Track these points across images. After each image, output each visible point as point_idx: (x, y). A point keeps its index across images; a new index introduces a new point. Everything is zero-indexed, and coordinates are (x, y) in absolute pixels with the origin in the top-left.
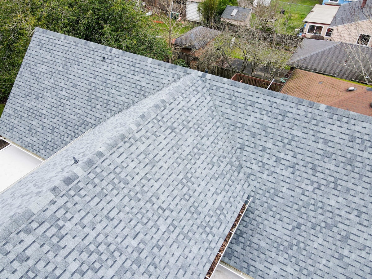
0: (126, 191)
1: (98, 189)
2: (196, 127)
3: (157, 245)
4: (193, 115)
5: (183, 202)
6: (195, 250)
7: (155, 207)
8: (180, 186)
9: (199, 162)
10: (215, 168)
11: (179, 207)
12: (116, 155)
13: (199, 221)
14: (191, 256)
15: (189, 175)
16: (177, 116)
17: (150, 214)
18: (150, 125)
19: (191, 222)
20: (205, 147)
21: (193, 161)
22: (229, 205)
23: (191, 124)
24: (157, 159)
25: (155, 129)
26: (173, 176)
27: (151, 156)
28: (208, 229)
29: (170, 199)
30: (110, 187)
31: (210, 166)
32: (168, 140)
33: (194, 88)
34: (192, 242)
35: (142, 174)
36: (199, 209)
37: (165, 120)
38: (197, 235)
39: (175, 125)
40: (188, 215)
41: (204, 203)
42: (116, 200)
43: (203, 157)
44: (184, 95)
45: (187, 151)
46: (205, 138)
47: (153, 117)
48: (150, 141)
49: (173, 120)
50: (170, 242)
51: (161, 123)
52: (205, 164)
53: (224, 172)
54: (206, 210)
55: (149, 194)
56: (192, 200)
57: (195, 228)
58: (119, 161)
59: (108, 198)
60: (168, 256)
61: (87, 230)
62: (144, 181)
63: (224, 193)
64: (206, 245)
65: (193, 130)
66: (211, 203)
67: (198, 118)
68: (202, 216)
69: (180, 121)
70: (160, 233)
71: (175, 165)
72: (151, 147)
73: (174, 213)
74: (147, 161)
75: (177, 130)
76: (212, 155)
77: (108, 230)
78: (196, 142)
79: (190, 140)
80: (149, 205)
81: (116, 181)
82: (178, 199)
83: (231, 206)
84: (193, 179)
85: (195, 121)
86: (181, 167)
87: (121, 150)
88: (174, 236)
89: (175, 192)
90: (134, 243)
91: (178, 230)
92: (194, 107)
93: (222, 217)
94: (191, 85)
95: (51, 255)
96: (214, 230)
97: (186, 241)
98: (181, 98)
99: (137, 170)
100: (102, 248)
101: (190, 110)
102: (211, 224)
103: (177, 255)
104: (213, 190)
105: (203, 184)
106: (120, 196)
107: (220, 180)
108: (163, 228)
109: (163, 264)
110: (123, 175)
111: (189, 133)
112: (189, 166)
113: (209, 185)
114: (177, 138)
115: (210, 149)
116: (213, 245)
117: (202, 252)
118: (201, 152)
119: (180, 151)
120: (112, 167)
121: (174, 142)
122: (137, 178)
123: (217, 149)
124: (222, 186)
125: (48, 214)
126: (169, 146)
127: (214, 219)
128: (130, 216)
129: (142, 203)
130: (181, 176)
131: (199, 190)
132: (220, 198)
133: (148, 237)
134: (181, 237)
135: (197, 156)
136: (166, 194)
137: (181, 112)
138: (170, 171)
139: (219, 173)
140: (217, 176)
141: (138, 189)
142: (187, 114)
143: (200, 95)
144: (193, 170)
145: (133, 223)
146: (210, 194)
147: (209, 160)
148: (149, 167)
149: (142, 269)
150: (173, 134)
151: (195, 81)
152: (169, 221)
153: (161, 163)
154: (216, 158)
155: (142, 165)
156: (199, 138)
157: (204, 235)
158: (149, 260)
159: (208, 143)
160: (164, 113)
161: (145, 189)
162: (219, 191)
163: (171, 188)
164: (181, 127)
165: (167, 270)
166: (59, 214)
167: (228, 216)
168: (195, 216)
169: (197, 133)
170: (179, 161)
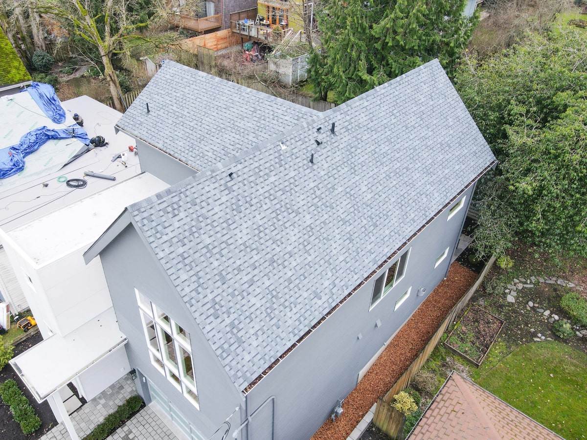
0: (210, 101)
1: (210, 89)
2: (262, 126)
3: (184, 123)
4: (273, 122)
5: (206, 131)
6: (181, 144)
7: (203, 117)
8: (215, 127)
9: (233, 135)
10: (232, 147)
11: (203, 130)
12: (229, 89)
13: (196, 143)
14: (177, 142)
15: (223, 130)
16: (267, 111)
17: (199, 116)
18: (253, 98)
19: (195, 138)
20: (247, 137)
21: (233, 131)
22: (206, 161)
23: (263, 122)
24: (231, 109)
25: (251, 101)
26: (221, 121)
27: (232, 105)
28: (191, 149)
29: (208, 123)
30: (211, 93)
31: (232, 143)
32: (246, 111)
33: (301, 115)
34: (184, 141)
35: (220, 105)
36: (203, 142)
37: (261, 105)
38: (188, 143)
39: (259, 112)
40: (199, 136)
41: (206, 144)
42: (205, 98)
43: (238, 136)
44: (288, 111)
45: (239, 125)
46: (254, 135)
47: (260, 97)
48: (242, 102)
49: (262, 109)
50: (185, 129)
51: (257, 103)
52: (233, 139)
53: (230, 154)
54: (202, 146)
55: (209, 112)
56: (208, 136)
57: (192, 141)
58: (226, 91)
59: (206, 95)
60: (179, 130)
61: (192, 93)
62: (216, 107)
63: (214, 157)
64: (183, 150)
65: (258, 124)
66: (207, 148)
67: (271, 125)
68: (199, 145)
69: (263, 114)
70: (189, 123)
71: (229, 120)
72: (238, 104)
73: (200, 128)
74: (229, 104)
75: (254, 114)
76: (241, 143)
77: (192, 101)
78: (249, 129)
79: (249, 125)
80: (203, 113)
81: (215, 95)
82: (207, 127)
83: (205, 163)
84: (221, 133)
85: (268, 124)
86: (228, 124)
87: (232, 90)
88: (188, 130)
89: (211, 125)
90: (185, 113)
91: (191, 132)
92: (280, 120)
93: (198, 157)
94: (303, 112)
95: (183, 86)
96: (190, 153)
97: (185, 138)
98: (285, 109)
99: (222, 101)
100: (184, 101)
101: (276, 118)
102: (194, 151)
103: (179, 135)
104: (215, 148)
105: (218, 141)
106: (207, 99)
107: (223, 152)
108: (192, 124)
109: (176, 129)
110: (218, 96)
111: (255, 123)
112: (230, 129)
113: (218, 145)
114: (248, 116)
115: (246, 141)
116: (183, 154)
117: (180, 148)
118: (242, 134)
119: (239, 120)
120: (222, 90)
121: (245, 115)
122: (217, 103)
123: (247, 146)
124: (219, 155)
125: (198, 78)
126: (241, 113)
127: (197, 152)
128: (198, 107)
129: (204, 110)
130: (222, 126)
131: (214, 139)
132: (210, 154)
133: (188, 119)
134: (187, 134)
135: (238, 132)
136: (210, 120)
137: (272, 113)
138: (224, 118)
139: (228, 151)
140: (226, 149)
141: (212, 105)
142: (272, 117)
143: (296, 122)
144: (227, 132)
145: (194, 110)
146: (212, 147)
147: (237, 141)
148: (224, 106)
149: (175, 120)
150: (251, 113)
151: (309, 114)
152: (196, 126)
153: (229, 112)
154: (240, 147)
155: (225, 103)
156: (253, 131)
157: (188, 148)
158: (178, 122)
159: (250, 138)
160: (266, 102)
161: (212, 109)
162: (215, 153)
163: (214, 122)
164: (258, 116)
165: (173, 131)
166: (198, 81)
167: (198, 162)
168: (199, 140)
169: (257, 128)
170: (232, 122)
